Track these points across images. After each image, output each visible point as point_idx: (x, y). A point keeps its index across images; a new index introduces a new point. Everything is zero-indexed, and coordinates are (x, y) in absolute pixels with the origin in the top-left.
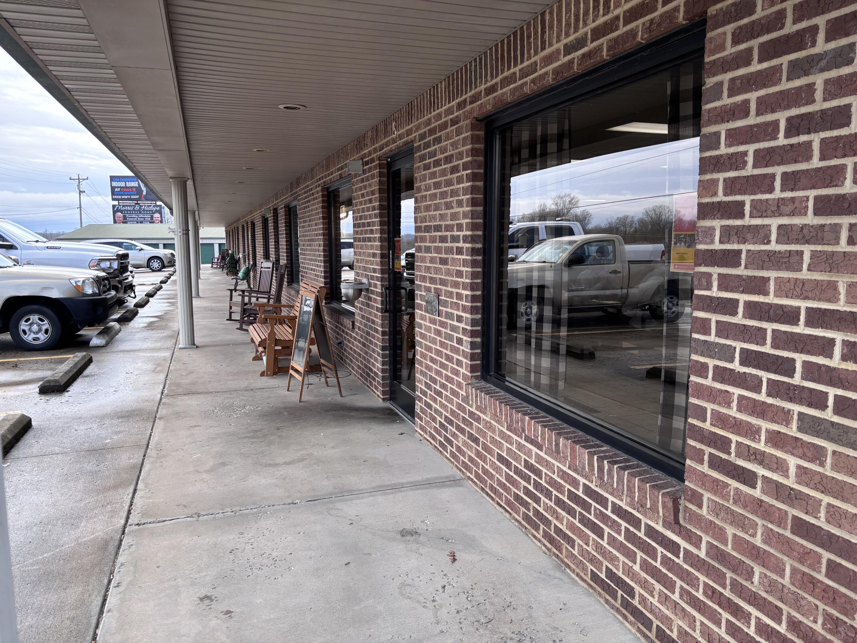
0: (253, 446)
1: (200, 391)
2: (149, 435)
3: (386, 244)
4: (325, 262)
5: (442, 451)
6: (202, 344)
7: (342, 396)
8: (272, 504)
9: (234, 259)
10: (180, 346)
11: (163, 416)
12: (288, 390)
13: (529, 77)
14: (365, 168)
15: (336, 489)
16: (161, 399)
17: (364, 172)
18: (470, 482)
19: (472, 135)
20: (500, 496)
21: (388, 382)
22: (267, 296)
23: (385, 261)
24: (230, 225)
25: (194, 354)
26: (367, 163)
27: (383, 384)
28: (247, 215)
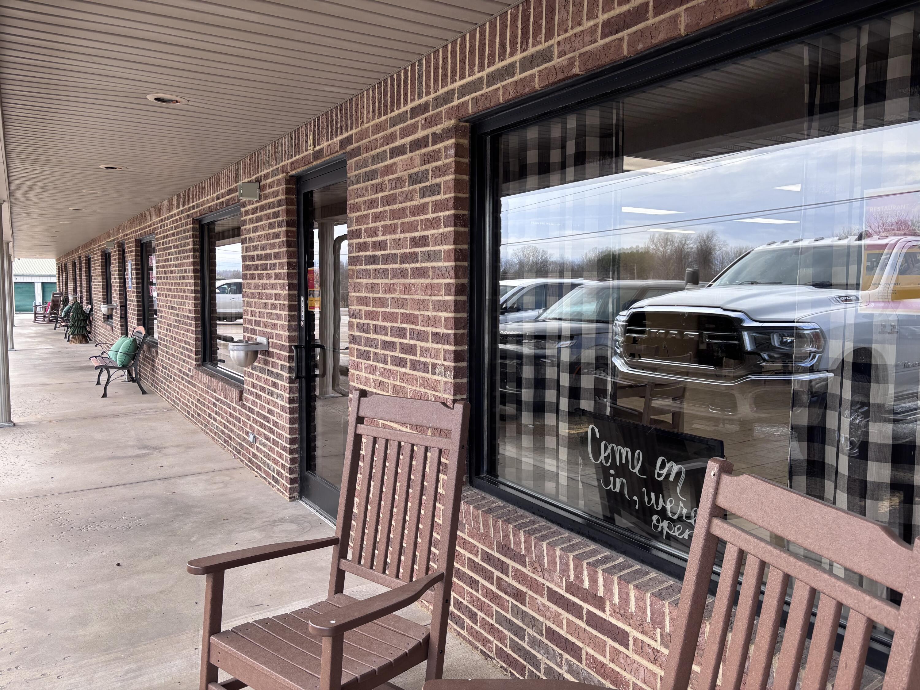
28: (122, 228)
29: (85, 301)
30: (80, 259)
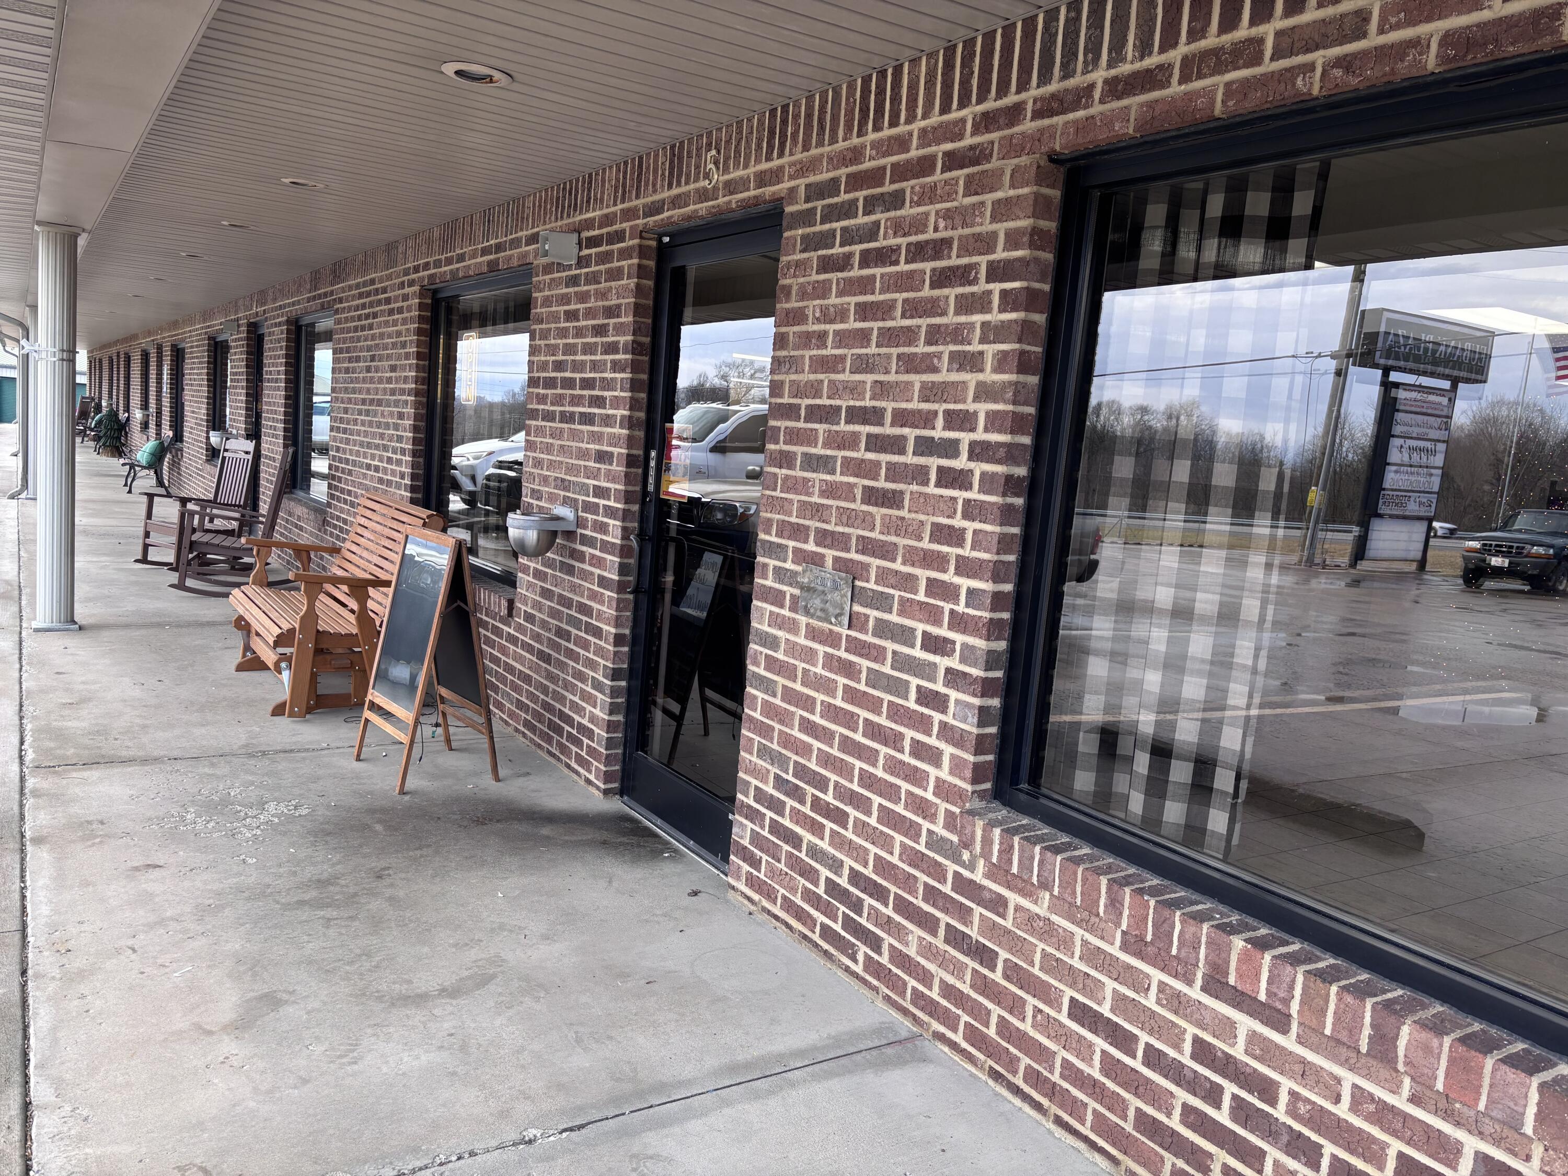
0: (332, 932)
1: (124, 753)
2: (17, 896)
3: (640, 434)
4: (414, 454)
5: (832, 950)
6: (92, 621)
7: (498, 780)
8: (465, 1148)
9: (117, 420)
10: (35, 625)
11: (45, 832)
12: (358, 759)
13: (1321, 52)
14: (585, 252)
15: (618, 1080)
16: (22, 779)
17: (582, 262)
18: (946, 1049)
19: (1037, 195)
20: (1076, 1109)
21: (620, 751)
22: (237, 515)
23: (636, 474)
24: (104, 347)
25: (73, 642)
26: (593, 242)
27: (608, 756)
28: (162, 329)
29: (121, 408)
30: (118, 356)
